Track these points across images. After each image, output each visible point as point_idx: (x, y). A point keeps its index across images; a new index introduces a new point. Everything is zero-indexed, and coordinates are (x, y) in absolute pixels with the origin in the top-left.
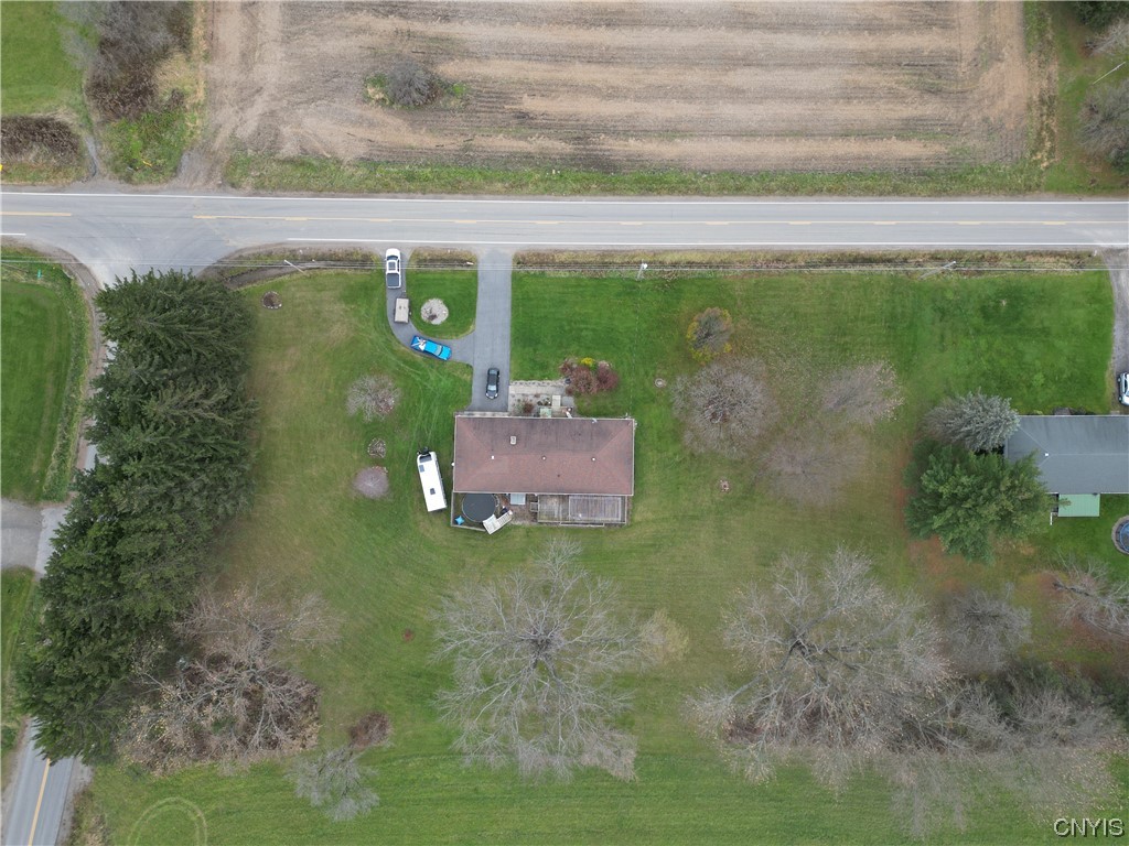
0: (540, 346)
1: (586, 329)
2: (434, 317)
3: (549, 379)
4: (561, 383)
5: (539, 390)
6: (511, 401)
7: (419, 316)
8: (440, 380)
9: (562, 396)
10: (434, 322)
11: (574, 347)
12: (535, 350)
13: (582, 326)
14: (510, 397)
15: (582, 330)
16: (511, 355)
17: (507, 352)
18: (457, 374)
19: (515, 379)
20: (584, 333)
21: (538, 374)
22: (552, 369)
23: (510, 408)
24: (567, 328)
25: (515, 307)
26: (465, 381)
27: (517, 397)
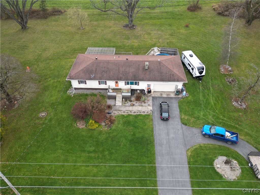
0: (130, 138)
1: (89, 152)
2: (227, 162)
3: (123, 115)
4: (114, 113)
5: (131, 108)
6: (150, 102)
7: (240, 163)
8: (204, 115)
9: (115, 105)
10: (224, 158)
11: (102, 137)
12: (134, 134)
13: (92, 155)
14: (151, 104)
15: (94, 151)
16: (152, 131)
17: (156, 132)
18: (193, 120)
19: (149, 115)
20: (92, 149)
21: (131, 119)
22: (121, 122)
23: (150, 99)
24: (106, 153)
25: (153, 172)
26: (185, 114)
27: (146, 104)
